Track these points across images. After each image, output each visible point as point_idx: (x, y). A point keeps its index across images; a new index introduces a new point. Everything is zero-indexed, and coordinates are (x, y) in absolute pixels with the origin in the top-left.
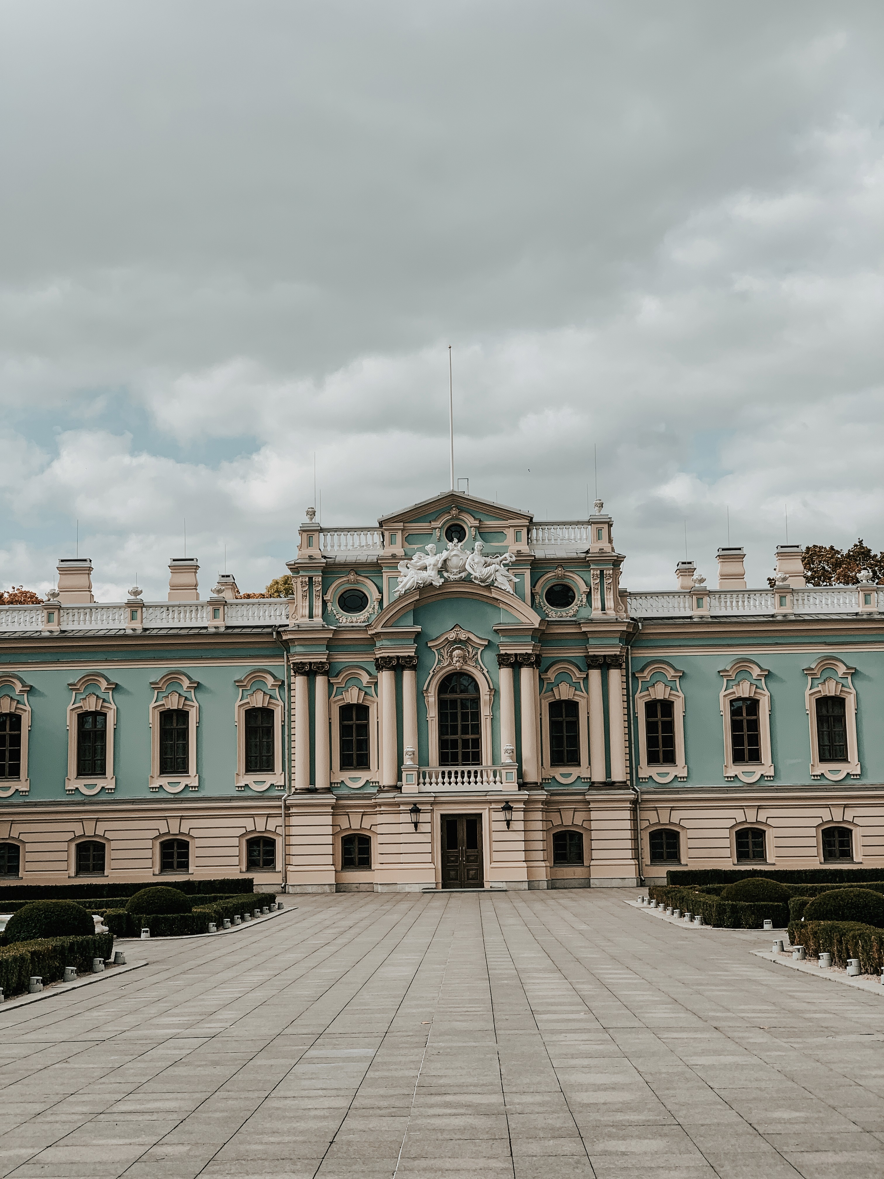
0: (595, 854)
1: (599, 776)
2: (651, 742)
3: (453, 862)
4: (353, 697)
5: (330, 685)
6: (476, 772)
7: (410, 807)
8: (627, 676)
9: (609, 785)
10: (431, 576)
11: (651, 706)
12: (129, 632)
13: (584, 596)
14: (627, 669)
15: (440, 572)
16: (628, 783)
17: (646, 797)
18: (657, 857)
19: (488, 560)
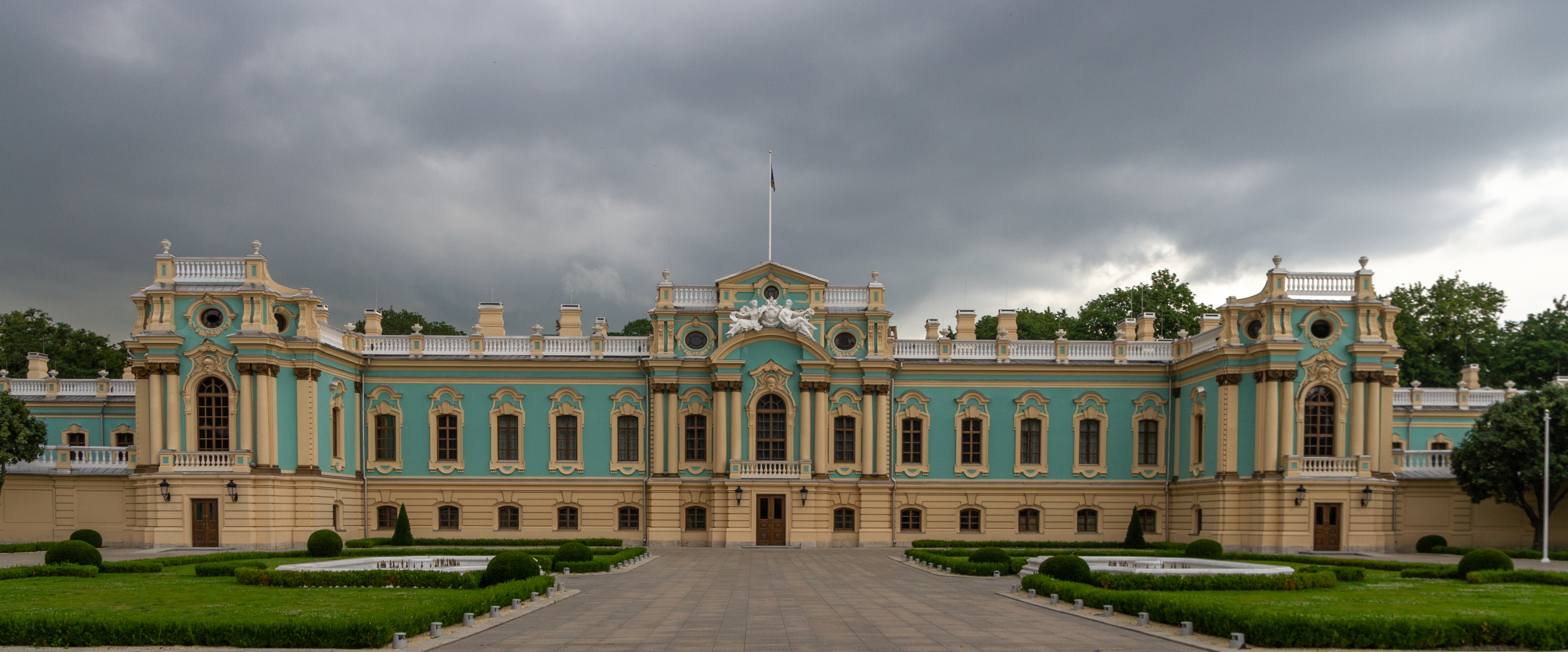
0: (863, 524)
1: (869, 471)
2: (906, 447)
3: (764, 527)
4: (696, 409)
5: (679, 400)
6: (782, 465)
7: (736, 488)
8: (891, 401)
9: (875, 477)
10: (754, 324)
11: (906, 423)
12: (533, 357)
13: (862, 342)
14: (891, 395)
15: (760, 321)
16: (888, 476)
17: (899, 485)
18: (905, 527)
19: (795, 313)
